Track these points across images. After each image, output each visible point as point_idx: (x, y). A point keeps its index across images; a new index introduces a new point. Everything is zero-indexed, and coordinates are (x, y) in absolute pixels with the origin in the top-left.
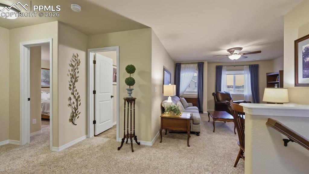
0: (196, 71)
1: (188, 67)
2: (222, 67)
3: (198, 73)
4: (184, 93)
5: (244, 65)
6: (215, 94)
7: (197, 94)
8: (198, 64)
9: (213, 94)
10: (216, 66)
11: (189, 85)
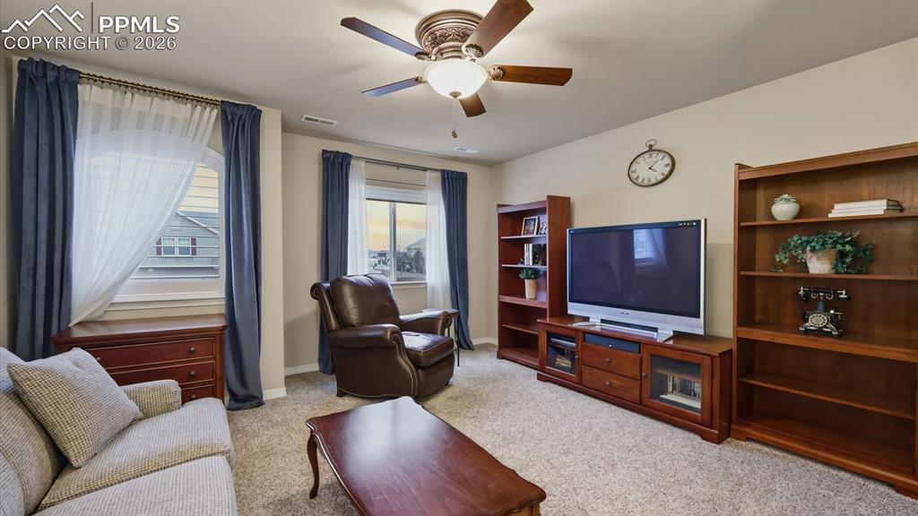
0: (212, 152)
1: (142, 116)
2: (349, 162)
3: (223, 168)
4: (118, 298)
5: (425, 169)
6: (328, 290)
7: (219, 293)
8: (224, 112)
9: (316, 291)
10: (323, 150)
11: (159, 242)
